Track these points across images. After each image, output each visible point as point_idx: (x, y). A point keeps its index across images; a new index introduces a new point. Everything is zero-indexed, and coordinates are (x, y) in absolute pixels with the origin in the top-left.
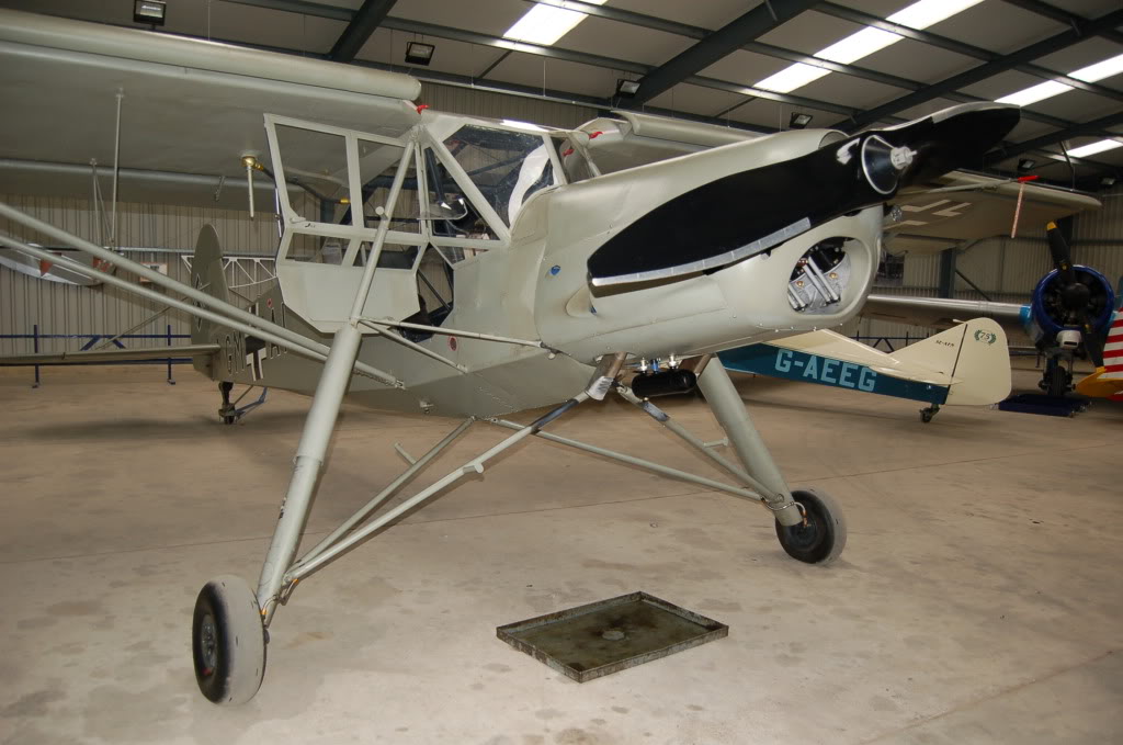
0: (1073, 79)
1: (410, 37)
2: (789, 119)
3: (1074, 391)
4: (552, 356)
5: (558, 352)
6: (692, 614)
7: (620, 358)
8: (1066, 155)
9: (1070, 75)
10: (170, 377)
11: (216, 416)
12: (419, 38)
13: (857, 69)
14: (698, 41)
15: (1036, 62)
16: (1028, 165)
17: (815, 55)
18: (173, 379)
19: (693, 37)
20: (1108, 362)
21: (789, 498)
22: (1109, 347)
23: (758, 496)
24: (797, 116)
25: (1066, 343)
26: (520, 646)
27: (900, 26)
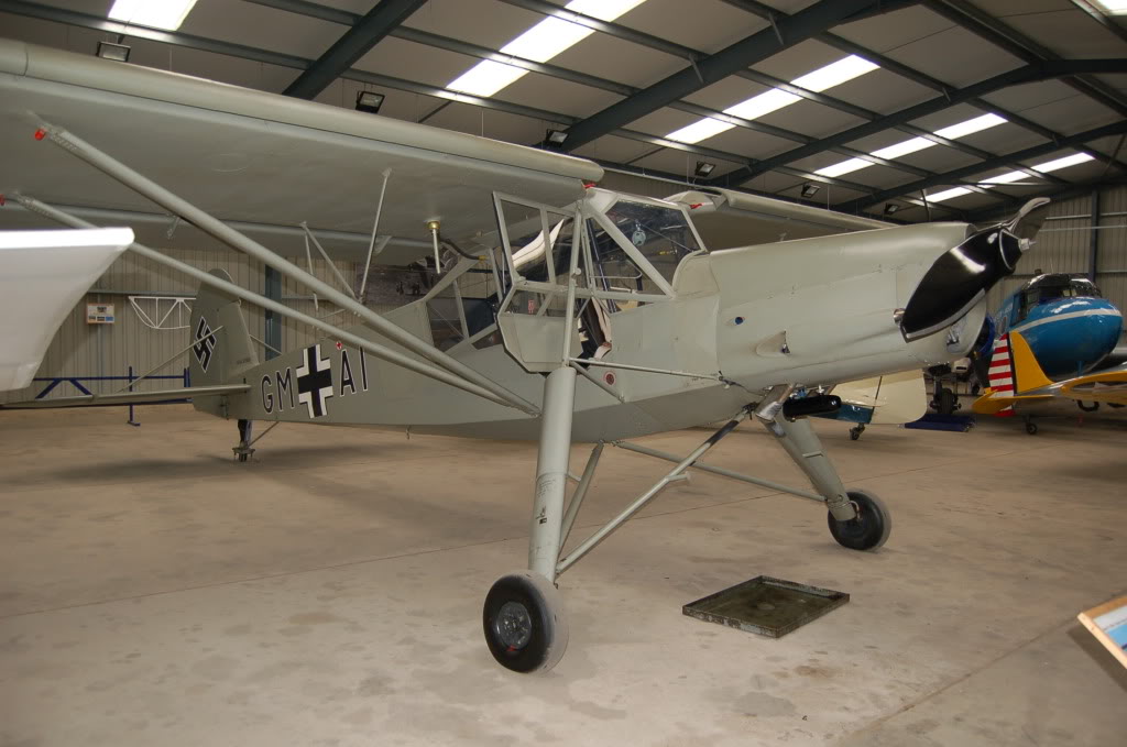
0: (938, 136)
1: (361, 87)
2: (695, 167)
3: (959, 410)
4: (727, 386)
5: (733, 383)
6: (814, 588)
7: (791, 387)
8: (924, 200)
9: (935, 133)
10: (131, 419)
11: (230, 455)
12: (368, 88)
13: (759, 124)
14: (625, 97)
15: (911, 122)
16: (893, 209)
17: (725, 112)
18: (135, 421)
19: (623, 94)
20: (993, 383)
21: (846, 498)
22: (993, 371)
23: (823, 498)
24: (702, 165)
25: (958, 368)
26: (710, 618)
27: (802, 89)
